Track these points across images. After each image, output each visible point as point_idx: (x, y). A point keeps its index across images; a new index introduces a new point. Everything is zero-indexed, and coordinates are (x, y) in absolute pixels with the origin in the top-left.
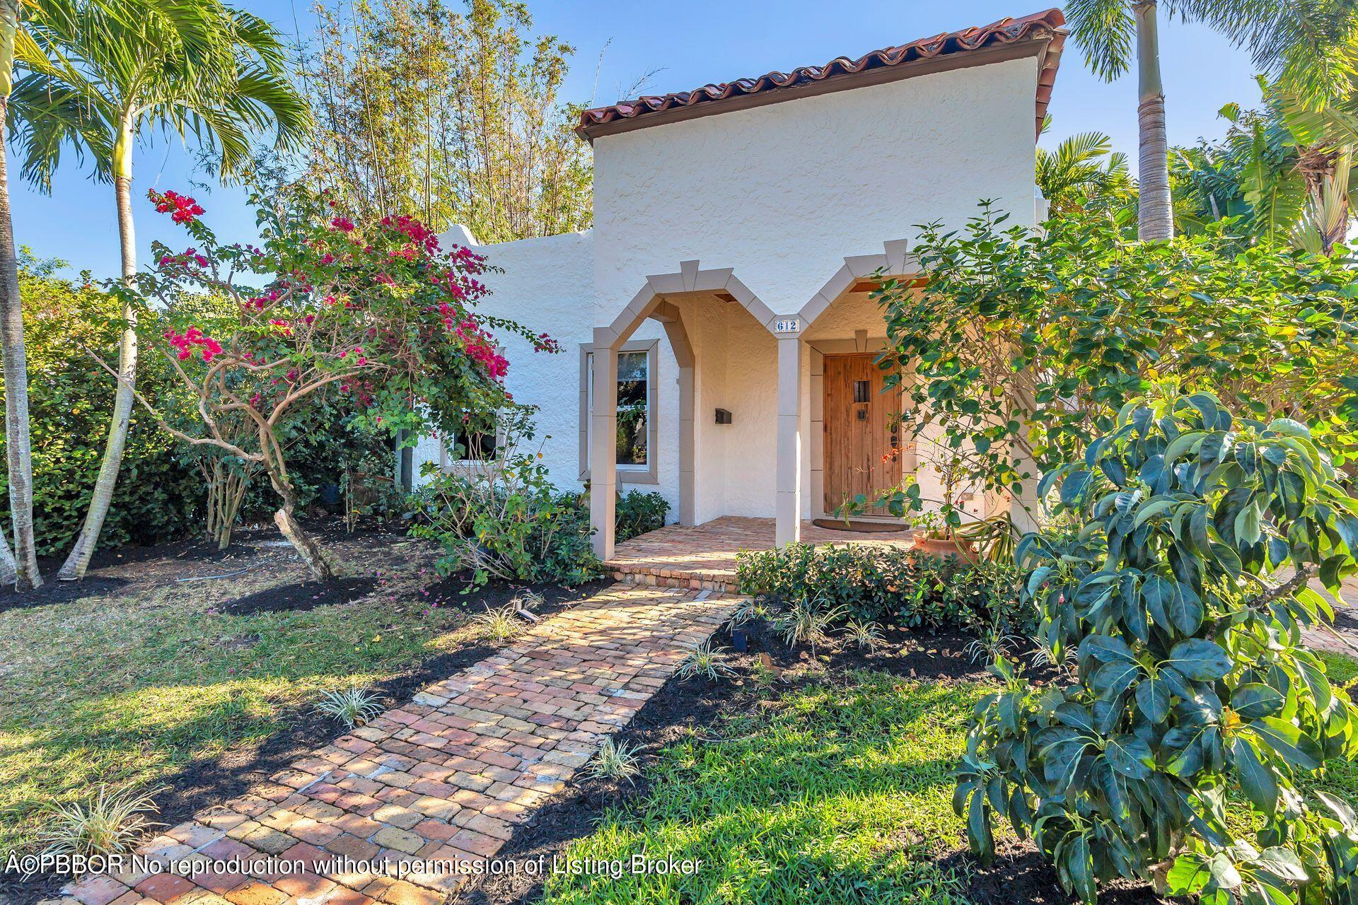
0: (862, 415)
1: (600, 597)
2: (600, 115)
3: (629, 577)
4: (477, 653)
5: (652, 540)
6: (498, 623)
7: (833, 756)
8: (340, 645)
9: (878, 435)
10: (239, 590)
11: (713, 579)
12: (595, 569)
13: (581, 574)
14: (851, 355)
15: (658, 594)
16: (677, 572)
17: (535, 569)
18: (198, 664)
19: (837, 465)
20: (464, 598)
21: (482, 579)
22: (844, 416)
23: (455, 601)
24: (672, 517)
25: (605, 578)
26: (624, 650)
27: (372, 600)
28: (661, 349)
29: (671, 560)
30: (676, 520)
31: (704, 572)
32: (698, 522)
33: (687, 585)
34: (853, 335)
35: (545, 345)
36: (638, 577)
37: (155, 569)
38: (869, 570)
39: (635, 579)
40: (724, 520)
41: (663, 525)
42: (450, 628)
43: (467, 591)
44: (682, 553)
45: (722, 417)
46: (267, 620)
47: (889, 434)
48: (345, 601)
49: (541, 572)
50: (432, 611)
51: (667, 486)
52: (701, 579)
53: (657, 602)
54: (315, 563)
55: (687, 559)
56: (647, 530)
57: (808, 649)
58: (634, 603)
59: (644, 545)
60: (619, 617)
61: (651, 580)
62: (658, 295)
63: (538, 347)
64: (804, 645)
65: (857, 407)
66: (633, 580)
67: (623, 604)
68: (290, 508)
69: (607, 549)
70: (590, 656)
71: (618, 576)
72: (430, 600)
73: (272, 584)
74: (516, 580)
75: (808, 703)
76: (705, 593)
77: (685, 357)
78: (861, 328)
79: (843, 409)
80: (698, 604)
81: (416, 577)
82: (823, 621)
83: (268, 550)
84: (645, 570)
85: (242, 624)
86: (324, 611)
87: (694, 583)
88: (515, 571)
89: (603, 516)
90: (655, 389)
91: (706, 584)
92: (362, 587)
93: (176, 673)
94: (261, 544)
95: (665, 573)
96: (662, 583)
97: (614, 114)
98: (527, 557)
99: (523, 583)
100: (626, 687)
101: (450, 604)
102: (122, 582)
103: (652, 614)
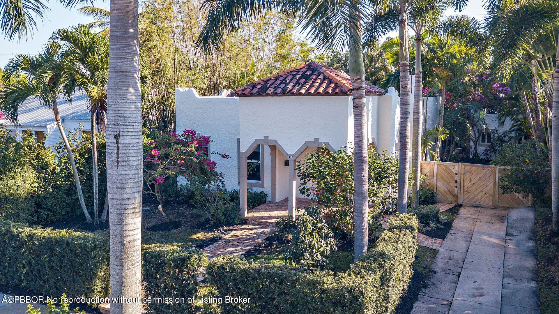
1: (242, 227)
4: (214, 240)
5: (260, 209)
10: (147, 225)
12: (241, 220)
13: (237, 221)
15: (258, 227)
16: (263, 221)
17: (225, 220)
20: (208, 228)
21: (212, 223)
23: (205, 229)
25: (244, 222)
27: (183, 228)
30: (270, 200)
31: (270, 221)
32: (277, 201)
33: (265, 224)
35: (226, 156)
40: (285, 200)
41: (266, 202)
43: (208, 226)
48: (177, 228)
49: (227, 221)
50: (200, 231)
54: (167, 218)
56: (259, 205)
58: (251, 229)
61: (256, 223)
62: (257, 145)
63: (224, 157)
66: (252, 223)
67: (248, 229)
69: (245, 215)
71: (248, 222)
72: (199, 228)
74: (220, 223)
76: (270, 227)
81: (192, 221)
84: (255, 220)
86: (174, 231)
87: (268, 224)
88: (219, 220)
90: (263, 156)
91: (270, 224)
92: (180, 225)
96: (259, 223)
98: (223, 217)
99: (222, 223)
101: (203, 230)
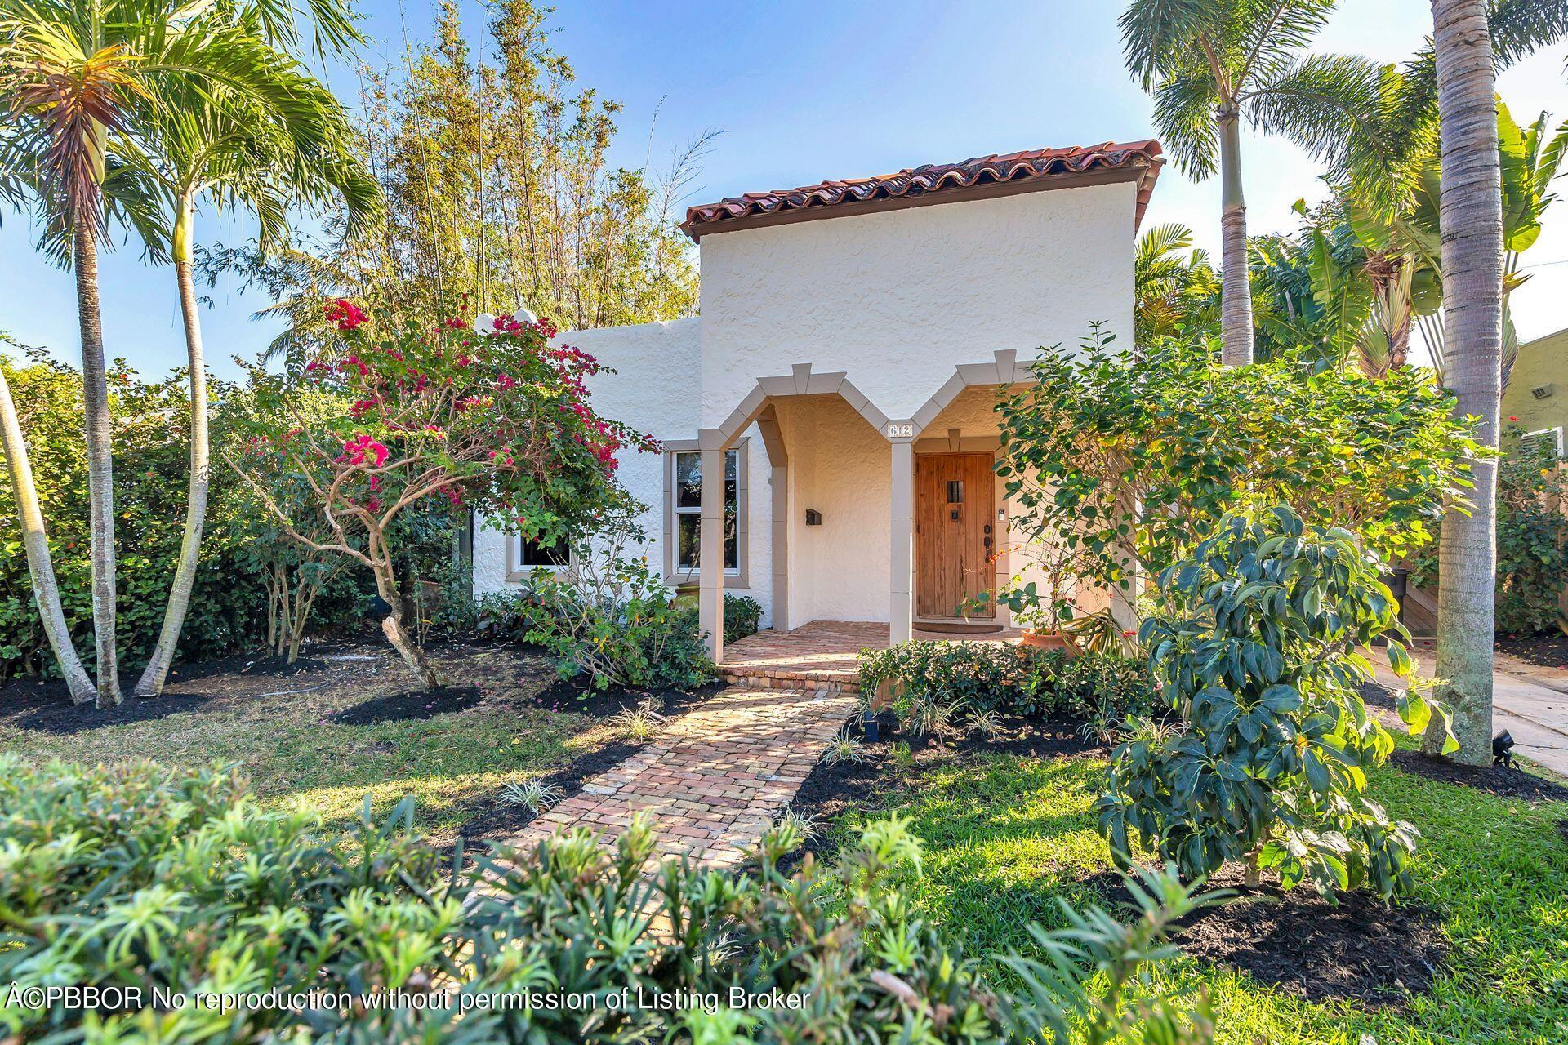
0: (955, 516)
1: (719, 699)
2: (709, 214)
3: (742, 680)
4: (614, 754)
5: (750, 644)
6: (636, 724)
7: (981, 816)
8: (482, 749)
9: (972, 536)
10: (337, 702)
11: (829, 679)
12: (709, 673)
13: (697, 678)
14: (943, 455)
15: (776, 695)
16: (792, 674)
17: (650, 673)
18: (346, 768)
19: (930, 566)
20: (585, 703)
21: (603, 683)
22: (937, 515)
23: (574, 707)
24: (765, 621)
25: (718, 682)
26: (763, 745)
27: (486, 709)
28: (751, 448)
29: (781, 662)
30: (769, 625)
31: (820, 672)
32: (792, 627)
33: (801, 685)
34: (945, 434)
35: (650, 446)
36: (751, 680)
37: (229, 685)
38: (985, 664)
39: (747, 682)
40: (814, 625)
41: (756, 631)
42: (581, 730)
43: (584, 696)
44: (787, 655)
45: (813, 518)
46: (391, 728)
47: (982, 535)
48: (459, 710)
49: (657, 676)
50: (555, 715)
51: (759, 588)
52: (817, 679)
53: (779, 702)
54: (422, 673)
55: (795, 661)
56: (743, 635)
57: (935, 737)
58: (755, 703)
59: (747, 650)
60: (745, 716)
61: (766, 682)
62: (769, 398)
63: (644, 448)
64: (930, 735)
65: (950, 507)
66: (746, 683)
67: (742, 704)
68: (399, 616)
69: (718, 655)
70: (731, 750)
71: (731, 679)
72: (549, 705)
73: (368, 696)
74: (630, 686)
75: (944, 779)
76: (822, 693)
77: (778, 457)
78: (954, 426)
79: (936, 510)
80: (820, 703)
81: (519, 686)
82: (948, 712)
83: (338, 664)
84: (759, 673)
85: (367, 735)
86: (444, 719)
87: (810, 684)
88: (626, 677)
89: (712, 621)
90: (745, 489)
91: (821, 684)
92: (471, 697)
93: (331, 778)
94: (326, 659)
95: (780, 674)
96: (777, 684)
97: (723, 213)
98: (645, 662)
99: (638, 687)
100: (778, 772)
101: (568, 710)
102: (204, 699)
103: (775, 714)
